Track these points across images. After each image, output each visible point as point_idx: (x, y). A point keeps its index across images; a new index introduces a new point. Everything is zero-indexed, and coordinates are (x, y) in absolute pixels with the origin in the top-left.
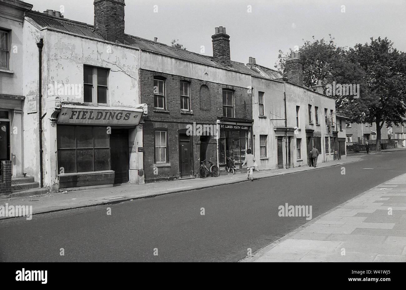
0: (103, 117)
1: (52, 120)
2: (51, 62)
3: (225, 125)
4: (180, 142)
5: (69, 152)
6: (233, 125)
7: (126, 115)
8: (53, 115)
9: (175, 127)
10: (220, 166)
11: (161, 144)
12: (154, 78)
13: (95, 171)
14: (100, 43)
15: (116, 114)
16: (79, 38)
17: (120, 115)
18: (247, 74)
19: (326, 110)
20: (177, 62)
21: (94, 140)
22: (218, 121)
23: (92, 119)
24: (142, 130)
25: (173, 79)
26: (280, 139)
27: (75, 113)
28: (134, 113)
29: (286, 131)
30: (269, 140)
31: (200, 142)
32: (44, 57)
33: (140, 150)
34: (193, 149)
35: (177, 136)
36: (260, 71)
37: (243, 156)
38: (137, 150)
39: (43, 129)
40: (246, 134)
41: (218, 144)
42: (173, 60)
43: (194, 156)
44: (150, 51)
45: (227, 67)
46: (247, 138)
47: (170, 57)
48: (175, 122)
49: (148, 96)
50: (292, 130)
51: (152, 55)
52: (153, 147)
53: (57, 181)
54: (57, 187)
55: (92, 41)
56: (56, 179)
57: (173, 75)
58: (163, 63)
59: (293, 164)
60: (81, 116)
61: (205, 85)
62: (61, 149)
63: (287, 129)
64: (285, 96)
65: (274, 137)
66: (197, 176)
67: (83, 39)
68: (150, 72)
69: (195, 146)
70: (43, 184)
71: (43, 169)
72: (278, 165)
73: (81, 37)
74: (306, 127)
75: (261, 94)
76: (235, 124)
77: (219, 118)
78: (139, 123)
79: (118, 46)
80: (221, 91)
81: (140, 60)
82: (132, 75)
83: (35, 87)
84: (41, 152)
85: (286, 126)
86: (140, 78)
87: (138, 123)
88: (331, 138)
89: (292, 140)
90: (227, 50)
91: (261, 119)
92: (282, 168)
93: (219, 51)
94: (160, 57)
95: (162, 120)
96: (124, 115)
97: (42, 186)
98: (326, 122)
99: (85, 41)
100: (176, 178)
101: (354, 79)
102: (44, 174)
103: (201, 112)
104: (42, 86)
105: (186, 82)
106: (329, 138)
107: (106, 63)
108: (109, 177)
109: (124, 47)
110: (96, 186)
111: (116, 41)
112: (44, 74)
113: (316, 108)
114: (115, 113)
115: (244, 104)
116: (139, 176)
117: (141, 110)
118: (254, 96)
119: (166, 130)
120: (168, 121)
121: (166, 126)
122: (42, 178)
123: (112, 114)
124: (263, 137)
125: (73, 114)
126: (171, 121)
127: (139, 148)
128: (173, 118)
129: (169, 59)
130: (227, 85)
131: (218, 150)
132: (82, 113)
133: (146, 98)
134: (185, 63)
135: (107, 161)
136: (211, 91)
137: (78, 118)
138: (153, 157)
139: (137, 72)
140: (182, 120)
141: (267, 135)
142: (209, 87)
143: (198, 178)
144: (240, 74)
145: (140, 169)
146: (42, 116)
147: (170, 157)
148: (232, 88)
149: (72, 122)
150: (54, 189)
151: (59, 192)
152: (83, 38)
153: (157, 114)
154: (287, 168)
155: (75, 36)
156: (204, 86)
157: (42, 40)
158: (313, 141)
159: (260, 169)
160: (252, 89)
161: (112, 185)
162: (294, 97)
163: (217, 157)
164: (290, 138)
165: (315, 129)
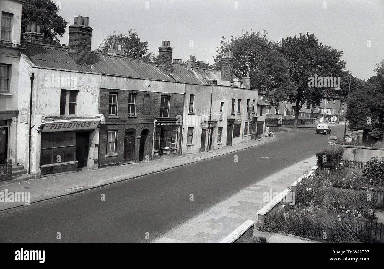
0: (72, 126)
1: (39, 131)
2: (39, 91)
3: (161, 123)
4: (126, 137)
5: (49, 150)
6: (167, 123)
7: (88, 124)
8: (39, 128)
9: (123, 128)
10: (154, 153)
11: (112, 139)
12: (110, 94)
13: (65, 162)
14: (73, 73)
17: (84, 124)
18: (182, 83)
19: (248, 100)
20: (128, 80)
21: (65, 142)
22: (156, 121)
23: (65, 128)
24: (99, 132)
25: (124, 93)
26: (204, 130)
27: (54, 125)
28: (94, 122)
29: (210, 124)
30: (195, 131)
31: (140, 137)
32: (34, 87)
33: (96, 146)
34: (135, 143)
35: (124, 134)
36: (195, 73)
37: (174, 144)
38: (94, 146)
39: (31, 136)
40: (177, 128)
41: (154, 138)
42: (125, 79)
43: (135, 147)
44: (108, 75)
45: (168, 73)
46: (178, 131)
47: (122, 77)
48: (123, 124)
49: (104, 107)
50: (216, 122)
51: (109, 77)
52: (106, 144)
53: (40, 171)
54: (40, 174)
55: (67, 72)
56: (39, 169)
57: (124, 90)
58: (117, 82)
59: (213, 147)
60: (57, 127)
61: (148, 95)
62: (44, 149)
63: (211, 122)
64: (212, 96)
65: (200, 127)
66: (136, 161)
68: (107, 90)
69: (136, 140)
70: (31, 172)
71: (31, 162)
72: (201, 149)
73: (60, 70)
74: (228, 118)
75: (192, 96)
76: (168, 122)
77: (156, 119)
78: (97, 128)
79: (85, 73)
80: (160, 98)
81: (100, 82)
82: (94, 93)
83: (27, 105)
84: (30, 151)
85: (210, 120)
86: (100, 95)
88: (250, 122)
89: (214, 129)
90: (169, 59)
92: (204, 151)
94: (115, 78)
95: (114, 124)
96: (86, 124)
97: (29, 173)
98: (247, 109)
99: (63, 73)
100: (121, 163)
101: (278, 71)
102: (31, 165)
103: (143, 115)
104: (32, 106)
105: (133, 94)
106: (249, 123)
108: (74, 166)
109: (90, 74)
110: (65, 173)
111: (84, 63)
112: (34, 99)
113: (240, 100)
114: (80, 123)
115: (177, 106)
116: (95, 164)
117: (99, 119)
118: (186, 99)
119: (116, 130)
120: (118, 124)
121: (116, 127)
122: (30, 168)
123: (78, 124)
124: (191, 129)
126: (120, 123)
127: (96, 144)
128: (122, 121)
129: (122, 79)
130: (165, 93)
131: (153, 142)
132: (58, 125)
133: (102, 109)
134: (134, 80)
135: (73, 155)
136: (152, 98)
137: (55, 128)
138: (106, 150)
139: (98, 91)
140: (128, 123)
141: (194, 127)
142: (150, 96)
143: (137, 162)
144: (176, 84)
145: (96, 159)
146: (32, 126)
147: (118, 149)
148: (168, 95)
149: (51, 131)
150: (37, 176)
151: (41, 177)
152: (61, 71)
153: (110, 120)
154: (207, 151)
155: (56, 70)
156: (147, 95)
157: (33, 74)
158: (233, 127)
159: (185, 153)
160: (185, 93)
161: (76, 171)
162: (219, 96)
163: (152, 147)
164: (212, 128)
165: (236, 118)
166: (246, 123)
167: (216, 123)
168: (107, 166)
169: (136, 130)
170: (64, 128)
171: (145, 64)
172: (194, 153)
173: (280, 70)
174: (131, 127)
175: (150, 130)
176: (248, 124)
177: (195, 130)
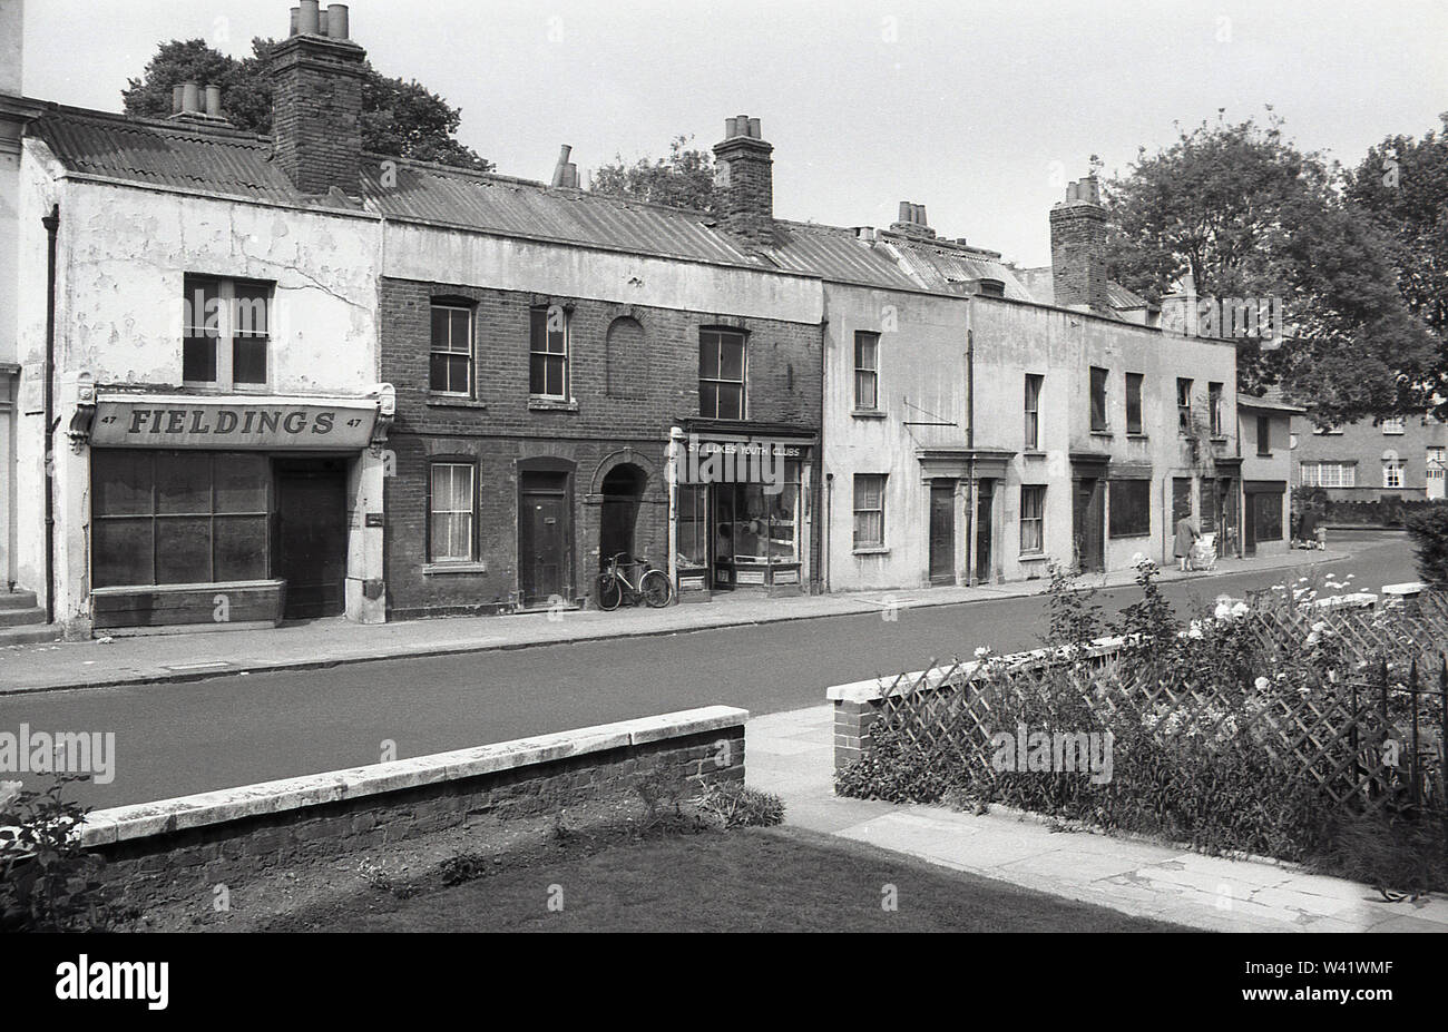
0: (241, 426)
1: (74, 437)
2: (76, 273)
4: (524, 496)
5: (134, 526)
7: (319, 419)
8: (76, 424)
9: (506, 453)
10: (681, 573)
11: (453, 501)
12: (432, 303)
13: (214, 582)
14: (243, 207)
15: (282, 419)
16: (172, 197)
17: (296, 418)
18: (804, 277)
19: (1184, 384)
21: (215, 495)
22: (676, 431)
23: (206, 430)
24: (381, 461)
25: (503, 303)
26: (942, 488)
27: (143, 416)
28: (346, 412)
29: (970, 462)
30: (893, 491)
31: (599, 497)
32: (61, 257)
34: (572, 522)
35: (513, 479)
37: (788, 543)
38: (364, 521)
39: (54, 461)
41: (672, 506)
43: (578, 541)
44: (419, 221)
45: (756, 248)
46: (800, 485)
47: (493, 235)
48: (505, 437)
49: (406, 357)
50: (1004, 458)
51: (425, 232)
52: (424, 514)
53: (88, 608)
54: (88, 623)
55: (214, 204)
56: (85, 602)
57: (502, 292)
58: (466, 257)
59: (1000, 572)
60: (164, 425)
61: (631, 318)
62: (105, 519)
63: (973, 453)
64: (971, 341)
65: (918, 480)
66: (586, 604)
67: (184, 199)
68: (417, 286)
69: (582, 511)
70: (54, 615)
71: (54, 572)
72: (931, 571)
73: (178, 194)
74: (1071, 447)
75: (866, 339)
77: (678, 423)
78: (371, 443)
79: (304, 211)
80: (692, 335)
81: (381, 249)
83: (40, 341)
84: (50, 524)
85: (970, 446)
86: (383, 305)
87: (366, 443)
88: (1204, 480)
89: (998, 491)
90: (761, 191)
91: (859, 422)
92: (951, 582)
93: (732, 197)
94: (456, 239)
95: (458, 432)
96: (311, 420)
97: (51, 620)
98: (1183, 421)
99: (193, 206)
100: (507, 607)
101: (1340, 270)
103: (610, 405)
104: (54, 337)
106: (1195, 485)
107: (263, 266)
108: (260, 601)
109: (326, 214)
112: (60, 306)
113: (1134, 379)
114: (277, 414)
115: (786, 373)
116: (365, 599)
117: (372, 404)
118: (834, 347)
119: (474, 460)
120: (478, 432)
121: (471, 448)
122: (51, 599)
123: (269, 418)
124: (870, 482)
125: (138, 420)
126: (492, 433)
127: (368, 515)
128: (499, 422)
129: (491, 243)
130: (717, 315)
131: (672, 524)
132: (166, 417)
133: (398, 366)
135: (259, 554)
136: (654, 334)
137: (155, 430)
138: (424, 541)
139: (373, 285)
140: (532, 432)
141: (887, 475)
142: (644, 323)
143: (589, 608)
144: (776, 278)
145: (370, 577)
146: (53, 423)
147: (487, 542)
148: (737, 324)
149: (136, 440)
151: (93, 638)
152: (184, 195)
153: (438, 413)
154: (968, 586)
155: (158, 192)
156: (623, 319)
157: (56, 208)
158: (1107, 495)
159: (851, 587)
160: (825, 323)
161: (271, 624)
162: (1014, 346)
163: (668, 547)
164: (987, 485)
165: (1121, 450)
166: (1181, 485)
167: (1006, 462)
168: (435, 613)
169: (576, 464)
170: (198, 431)
171: (656, 215)
172: (899, 589)
173: (1349, 265)
174: (550, 450)
175: (649, 469)
176: (1189, 486)
177: (894, 488)
